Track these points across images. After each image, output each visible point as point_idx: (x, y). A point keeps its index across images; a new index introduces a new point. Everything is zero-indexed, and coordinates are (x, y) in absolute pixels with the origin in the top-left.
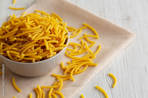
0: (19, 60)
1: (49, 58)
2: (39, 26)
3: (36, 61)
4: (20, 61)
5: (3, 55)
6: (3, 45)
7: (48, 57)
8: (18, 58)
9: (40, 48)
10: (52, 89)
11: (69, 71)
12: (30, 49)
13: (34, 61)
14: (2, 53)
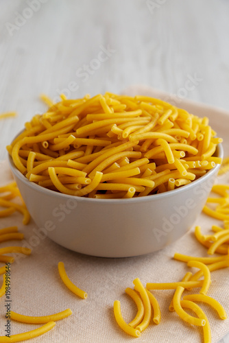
0: (85, 191)
1: (176, 187)
2: (139, 112)
3: (137, 194)
4: (87, 196)
5: (37, 183)
6: (36, 160)
7: (172, 182)
8: (83, 186)
9: (146, 160)
10: (182, 289)
11: (223, 249)
12: (119, 161)
13: (132, 190)
14: (33, 176)
